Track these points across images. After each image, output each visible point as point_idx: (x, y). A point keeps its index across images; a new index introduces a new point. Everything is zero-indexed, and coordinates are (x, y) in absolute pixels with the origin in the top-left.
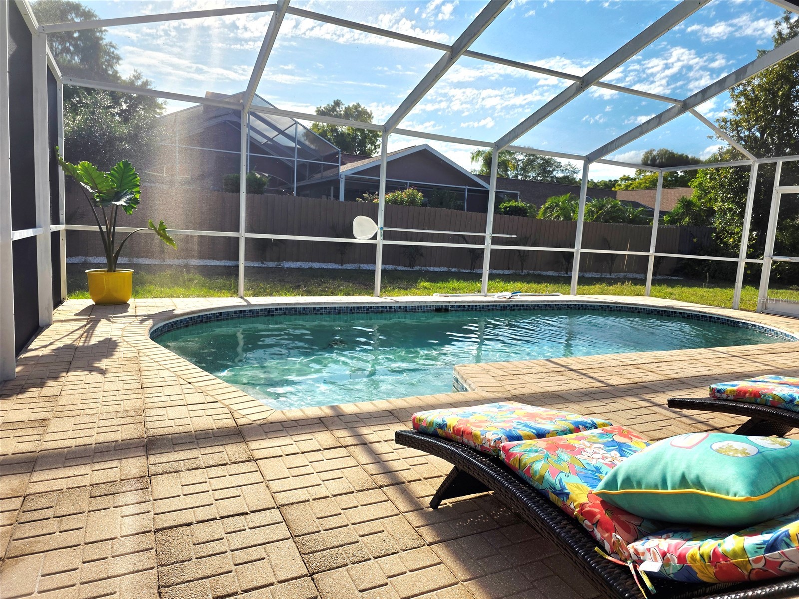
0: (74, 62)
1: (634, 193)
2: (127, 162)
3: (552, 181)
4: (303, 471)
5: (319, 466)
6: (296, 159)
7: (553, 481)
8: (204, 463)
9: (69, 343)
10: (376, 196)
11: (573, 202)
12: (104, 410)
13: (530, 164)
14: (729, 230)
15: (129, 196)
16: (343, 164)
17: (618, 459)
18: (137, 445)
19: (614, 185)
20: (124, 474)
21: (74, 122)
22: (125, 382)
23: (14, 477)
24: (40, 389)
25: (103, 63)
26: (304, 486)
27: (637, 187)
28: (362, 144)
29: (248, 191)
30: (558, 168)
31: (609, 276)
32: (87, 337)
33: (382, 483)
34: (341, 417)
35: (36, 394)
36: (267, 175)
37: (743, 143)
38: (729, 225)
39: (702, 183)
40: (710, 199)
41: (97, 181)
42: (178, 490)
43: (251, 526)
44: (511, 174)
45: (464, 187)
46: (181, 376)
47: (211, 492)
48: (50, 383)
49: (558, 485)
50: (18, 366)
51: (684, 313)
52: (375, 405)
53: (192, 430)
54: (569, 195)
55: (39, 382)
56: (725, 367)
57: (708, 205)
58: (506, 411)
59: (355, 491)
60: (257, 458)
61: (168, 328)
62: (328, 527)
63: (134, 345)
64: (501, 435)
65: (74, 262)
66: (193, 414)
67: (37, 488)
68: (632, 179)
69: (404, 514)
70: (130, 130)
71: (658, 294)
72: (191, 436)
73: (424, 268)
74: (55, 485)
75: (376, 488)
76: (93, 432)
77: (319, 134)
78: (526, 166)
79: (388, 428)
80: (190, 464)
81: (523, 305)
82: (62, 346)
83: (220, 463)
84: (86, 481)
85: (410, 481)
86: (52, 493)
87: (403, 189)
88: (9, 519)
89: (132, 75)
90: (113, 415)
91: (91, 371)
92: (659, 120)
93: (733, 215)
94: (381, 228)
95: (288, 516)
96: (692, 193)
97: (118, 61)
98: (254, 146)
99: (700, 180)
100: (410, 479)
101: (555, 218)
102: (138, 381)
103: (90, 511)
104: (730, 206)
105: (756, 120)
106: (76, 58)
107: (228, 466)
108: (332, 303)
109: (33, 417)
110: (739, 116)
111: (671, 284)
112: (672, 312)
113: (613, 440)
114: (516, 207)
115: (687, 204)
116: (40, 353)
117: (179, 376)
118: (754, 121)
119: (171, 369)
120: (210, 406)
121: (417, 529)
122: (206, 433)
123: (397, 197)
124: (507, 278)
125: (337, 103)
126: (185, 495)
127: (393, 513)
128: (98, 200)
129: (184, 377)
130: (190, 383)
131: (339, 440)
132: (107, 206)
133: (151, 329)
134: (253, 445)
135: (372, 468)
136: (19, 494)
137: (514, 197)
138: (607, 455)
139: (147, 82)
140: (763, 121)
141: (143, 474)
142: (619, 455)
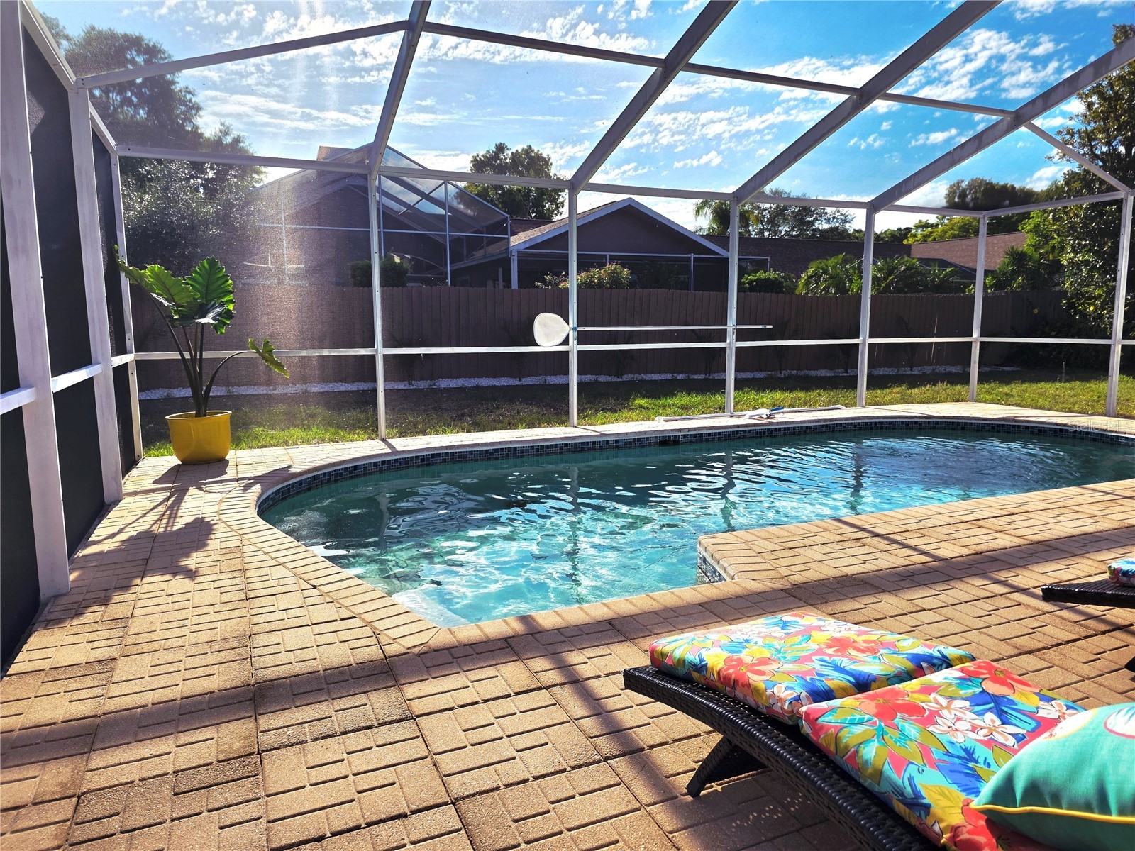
0: (138, 117)
1: (937, 245)
2: (213, 259)
3: (814, 235)
4: (487, 734)
5: (511, 725)
6: (448, 233)
7: (900, 782)
8: (339, 726)
9: (145, 528)
10: (563, 278)
11: (848, 266)
12: (193, 638)
13: (780, 214)
14: (1086, 293)
15: (218, 310)
16: (514, 234)
17: (999, 730)
18: (241, 699)
19: (905, 236)
20: (222, 752)
21: (141, 203)
22: (223, 590)
23: (64, 762)
24: (103, 607)
25: (177, 116)
26: (491, 761)
27: (940, 237)
28: (538, 203)
29: (384, 284)
30: (821, 216)
31: (909, 372)
32: (169, 518)
33: (608, 752)
34: (536, 636)
35: (97, 616)
36: (409, 257)
37: (1101, 164)
38: (1085, 286)
39: (1039, 225)
40: (1053, 247)
41: (173, 291)
42: (302, 777)
43: (414, 838)
44: (753, 230)
45: (689, 256)
46: (302, 576)
47: (351, 777)
48: (118, 597)
49: (909, 789)
50: (72, 570)
51: (1033, 427)
52: (585, 612)
53: (320, 668)
54: (841, 256)
55: (102, 596)
56: (1114, 517)
57: (1051, 257)
58: (798, 633)
59: (569, 769)
60: (417, 713)
61: (283, 495)
62: (531, 837)
63: (235, 528)
64: (799, 691)
65: (152, 397)
66: (321, 639)
67: (95, 781)
68: (932, 226)
69: (648, 809)
70: (217, 209)
71: (987, 397)
72: (318, 678)
73: (637, 377)
74: (125, 773)
75: (599, 761)
76: (178, 678)
77: (477, 195)
78: (775, 217)
79: (609, 652)
80: (319, 729)
81: (789, 428)
82: (135, 533)
83: (363, 724)
84: (168, 765)
85: (651, 747)
86: (117, 788)
87: (601, 265)
88: (56, 837)
89: (218, 130)
90: (205, 648)
91: (175, 574)
92: (979, 142)
93: (1090, 271)
94: (574, 329)
95: (469, 817)
96: (1025, 241)
97: (197, 112)
98: (388, 218)
99: (1036, 220)
100: (652, 743)
101: (822, 290)
102: (241, 587)
103: (173, 820)
104: (1087, 257)
105: (1119, 130)
106: (141, 111)
107: (375, 730)
108: (511, 442)
109: (93, 656)
110: (1093, 124)
111: (1006, 379)
112: (1014, 426)
113: (984, 691)
114: (767, 280)
115: (1019, 258)
116: (104, 547)
117: (299, 576)
118: (1115, 130)
119: (288, 565)
120: (343, 625)
121: (670, 836)
122: (341, 673)
123: (593, 277)
124: (761, 386)
125: (501, 148)
126: (312, 785)
127: (630, 807)
128: (176, 317)
129: (306, 577)
130: (314, 587)
131: (538, 675)
132: (189, 326)
133: (259, 498)
134: (411, 691)
135: (590, 725)
136: (71, 792)
137: (761, 265)
138: (979, 722)
139: (239, 137)
140: (1130, 130)
141: (250, 750)
142: (998, 722)
